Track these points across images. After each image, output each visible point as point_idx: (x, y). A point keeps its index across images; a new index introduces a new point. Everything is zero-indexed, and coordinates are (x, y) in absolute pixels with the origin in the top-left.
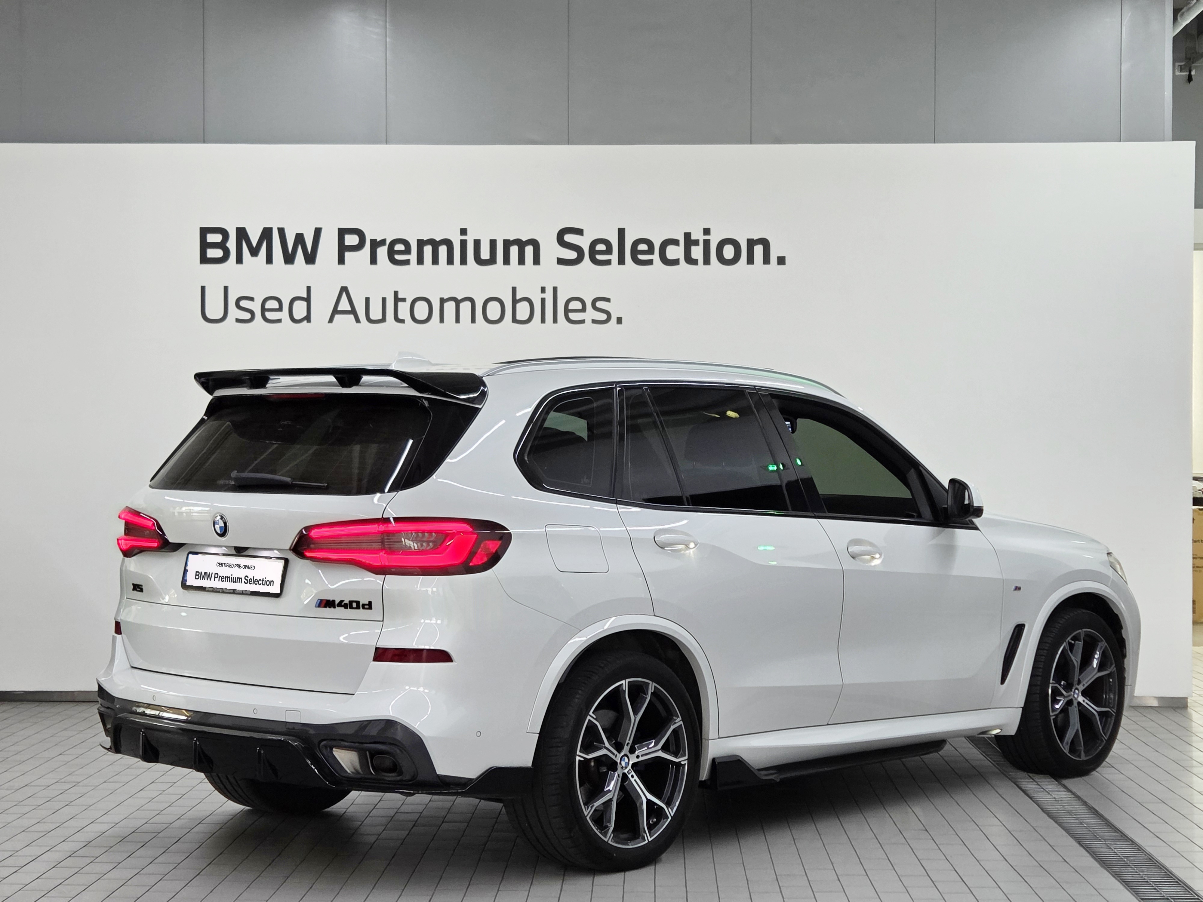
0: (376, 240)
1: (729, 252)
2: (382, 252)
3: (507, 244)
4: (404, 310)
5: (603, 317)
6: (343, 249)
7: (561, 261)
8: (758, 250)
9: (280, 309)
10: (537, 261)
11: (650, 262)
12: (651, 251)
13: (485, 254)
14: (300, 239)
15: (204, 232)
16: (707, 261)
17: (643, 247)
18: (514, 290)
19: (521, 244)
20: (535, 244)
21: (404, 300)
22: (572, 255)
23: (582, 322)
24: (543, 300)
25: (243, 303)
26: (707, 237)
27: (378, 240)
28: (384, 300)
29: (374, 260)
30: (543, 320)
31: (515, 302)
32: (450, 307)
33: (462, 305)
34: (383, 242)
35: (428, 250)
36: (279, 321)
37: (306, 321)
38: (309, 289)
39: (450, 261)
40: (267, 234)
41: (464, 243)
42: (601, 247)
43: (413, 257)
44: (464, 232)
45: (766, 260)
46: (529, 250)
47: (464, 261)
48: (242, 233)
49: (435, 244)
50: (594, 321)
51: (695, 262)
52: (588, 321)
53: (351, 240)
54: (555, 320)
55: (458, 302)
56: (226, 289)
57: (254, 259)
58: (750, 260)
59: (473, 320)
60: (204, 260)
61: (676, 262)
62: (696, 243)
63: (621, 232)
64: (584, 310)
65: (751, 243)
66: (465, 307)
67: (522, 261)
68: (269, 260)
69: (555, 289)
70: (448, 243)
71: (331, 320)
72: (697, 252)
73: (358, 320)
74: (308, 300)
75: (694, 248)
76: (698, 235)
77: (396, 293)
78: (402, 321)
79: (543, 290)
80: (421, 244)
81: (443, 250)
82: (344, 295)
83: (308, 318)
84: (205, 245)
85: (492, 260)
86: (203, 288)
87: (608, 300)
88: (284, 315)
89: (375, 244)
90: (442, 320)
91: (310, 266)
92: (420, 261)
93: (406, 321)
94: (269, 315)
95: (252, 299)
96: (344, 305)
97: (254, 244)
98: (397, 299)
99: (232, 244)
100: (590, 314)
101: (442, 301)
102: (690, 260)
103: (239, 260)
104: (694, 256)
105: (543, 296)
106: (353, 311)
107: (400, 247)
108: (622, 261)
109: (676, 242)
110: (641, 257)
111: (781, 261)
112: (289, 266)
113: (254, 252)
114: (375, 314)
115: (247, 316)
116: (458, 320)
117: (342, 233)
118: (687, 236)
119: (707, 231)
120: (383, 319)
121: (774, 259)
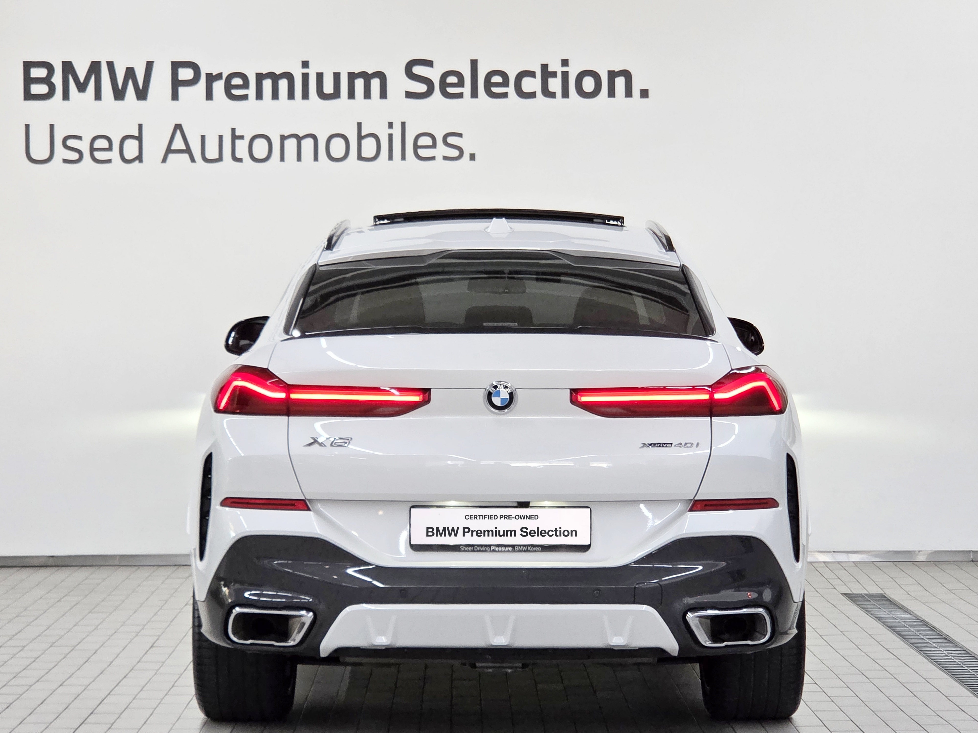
0: (212, 74)
1: (588, 84)
2: (219, 87)
3: (352, 77)
4: (242, 147)
5: (456, 153)
6: (176, 83)
7: (410, 95)
8: (620, 82)
9: (110, 149)
10: (383, 94)
11: (505, 95)
12: (506, 83)
13: (328, 88)
14: (130, 73)
15: (28, 66)
16: (565, 94)
17: (497, 79)
18: (359, 125)
19: (367, 77)
20: (381, 76)
21: (242, 137)
22: (422, 88)
23: (433, 158)
24: (391, 136)
25: (70, 143)
26: (565, 69)
27: (214, 75)
28: (221, 137)
29: (209, 96)
30: (391, 158)
31: (360, 138)
32: (291, 144)
33: (304, 142)
34: (219, 76)
35: (267, 84)
36: (109, 161)
37: (137, 162)
38: (140, 126)
39: (291, 95)
40: (95, 67)
41: (305, 77)
42: (452, 79)
43: (252, 91)
44: (305, 64)
45: (629, 93)
46: (375, 83)
47: (305, 95)
48: (68, 67)
49: (275, 78)
50: (445, 158)
51: (552, 95)
52: (439, 158)
53: (186, 74)
54: (403, 158)
55: (299, 139)
56: (52, 127)
57: (82, 94)
58: (612, 93)
59: (316, 158)
60: (28, 96)
61: (532, 95)
62: (554, 74)
63: (474, 64)
64: (434, 146)
65: (612, 75)
66: (307, 144)
67: (367, 95)
68: (98, 96)
69: (403, 124)
70: (289, 76)
71: (164, 160)
72: (555, 85)
73: (193, 160)
74: (139, 138)
75: (551, 81)
76: (555, 66)
77: (233, 130)
78: (240, 160)
79: (391, 125)
80: (260, 77)
81: (283, 84)
82: (178, 132)
83: (139, 158)
84: (28, 81)
85: (336, 94)
86: (27, 127)
87: (460, 135)
88: (114, 155)
89: (211, 78)
90: (282, 159)
91: (142, 102)
92: (259, 95)
93: (244, 160)
94: (99, 155)
95: (79, 138)
96: (178, 144)
97: (82, 79)
98: (235, 137)
99: (57, 79)
100: (441, 150)
101: (283, 138)
102: (548, 93)
103: (66, 96)
104: (551, 89)
105: (391, 131)
106: (188, 151)
107: (237, 81)
108: (474, 94)
109: (532, 74)
110: (495, 90)
111: (644, 94)
112: (119, 103)
113: (82, 87)
114: (212, 152)
115: (75, 156)
116: (299, 159)
117: (176, 66)
118: (544, 67)
119: (565, 63)
120: (220, 159)
121: (636, 92)
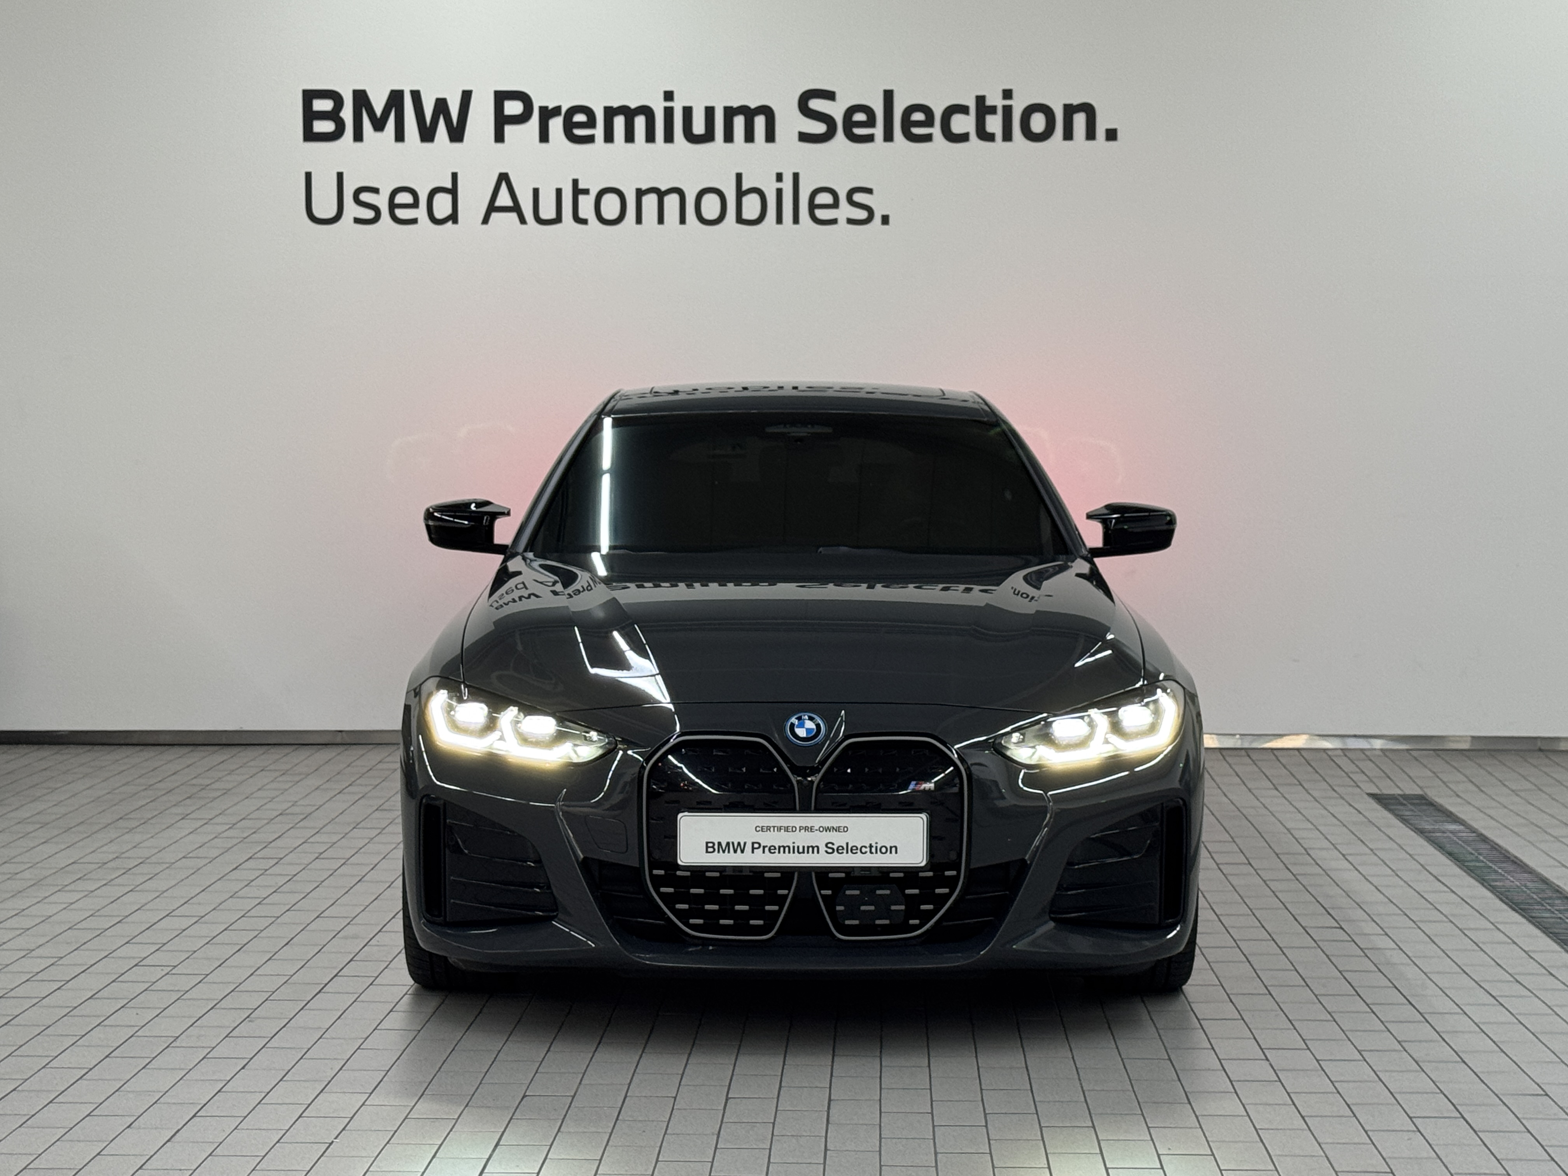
0: (547, 107)
1: (1038, 123)
2: (556, 125)
3: (730, 113)
4: (586, 205)
5: (862, 215)
6: (501, 121)
7: (804, 137)
8: (1080, 120)
9: (415, 205)
10: (770, 137)
11: (928, 138)
12: (929, 122)
13: (699, 127)
14: (441, 105)
15: (309, 96)
16: (1007, 136)
17: (918, 116)
18: (739, 177)
19: (749, 113)
20: (767, 111)
21: (586, 192)
22: (819, 128)
23: (834, 222)
24: (779, 192)
25: (365, 197)
26: (1008, 102)
27: (550, 108)
28: (559, 192)
29: (544, 137)
30: (779, 220)
31: (740, 194)
32: (650, 202)
33: (667, 199)
34: (557, 111)
35: (619, 122)
36: (414, 221)
37: (450, 223)
38: (455, 176)
39: (650, 137)
40: (395, 99)
41: (669, 113)
42: (860, 117)
43: (599, 132)
44: (669, 96)
45: (1091, 135)
46: (760, 122)
47: (669, 137)
48: (361, 99)
49: (629, 114)
50: (850, 221)
51: (990, 138)
52: (842, 221)
53: (513, 108)
54: (796, 220)
55: (661, 195)
56: (340, 176)
57: (379, 134)
58: (1068, 135)
59: (683, 220)
60: (310, 136)
61: (964, 138)
62: (993, 110)
63: (888, 95)
64: (835, 205)
65: (1070, 110)
66: (672, 201)
67: (749, 137)
68: (400, 136)
69: (796, 176)
70: (647, 111)
71: (486, 221)
72: (994, 124)
73: (523, 221)
74: (453, 191)
75: (989, 118)
76: (995, 99)
77: (575, 182)
78: (584, 222)
79: (779, 177)
80: (610, 113)
81: (640, 122)
82: (504, 186)
83: (453, 217)
84: (310, 116)
85: (708, 137)
86: (308, 176)
87: (869, 191)
88: (421, 213)
89: (547, 114)
90: (639, 220)
91: (456, 145)
92: (609, 137)
93: (589, 222)
94: (401, 213)
95: (375, 191)
96: (504, 199)
97: (379, 114)
98: (578, 191)
99: (347, 114)
100: (845, 211)
101: (640, 193)
102: (985, 136)
103: (358, 136)
104: (989, 129)
105: (779, 185)
106: (516, 208)
107: (580, 118)
108: (888, 137)
109: (964, 110)
110: (916, 131)
111: (1111, 135)
112: (427, 145)
113: (379, 125)
114: (548, 211)
115: (369, 214)
116: (661, 220)
117: (501, 97)
118: (980, 100)
119: (1007, 94)
120: (558, 220)
121: (1100, 133)
